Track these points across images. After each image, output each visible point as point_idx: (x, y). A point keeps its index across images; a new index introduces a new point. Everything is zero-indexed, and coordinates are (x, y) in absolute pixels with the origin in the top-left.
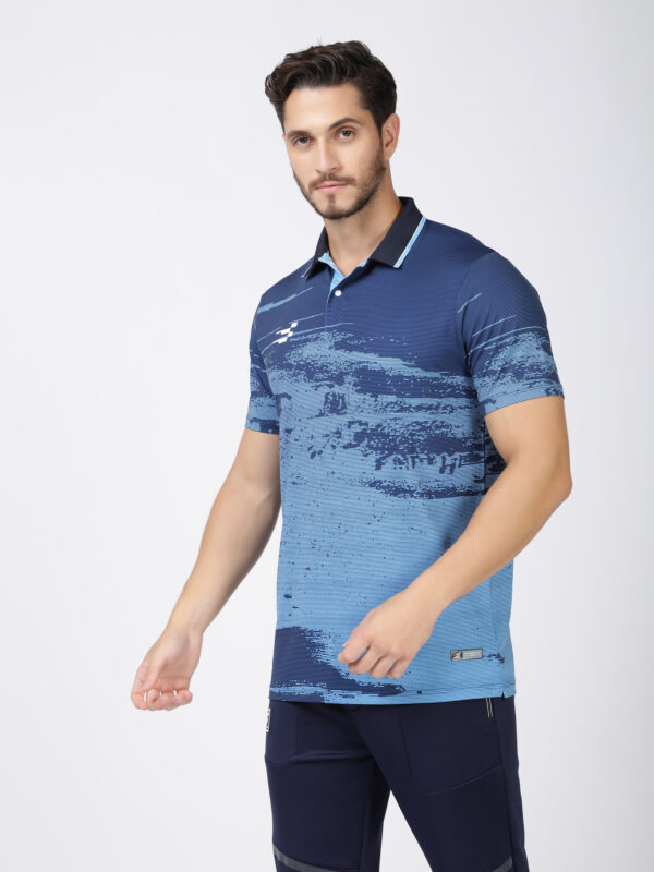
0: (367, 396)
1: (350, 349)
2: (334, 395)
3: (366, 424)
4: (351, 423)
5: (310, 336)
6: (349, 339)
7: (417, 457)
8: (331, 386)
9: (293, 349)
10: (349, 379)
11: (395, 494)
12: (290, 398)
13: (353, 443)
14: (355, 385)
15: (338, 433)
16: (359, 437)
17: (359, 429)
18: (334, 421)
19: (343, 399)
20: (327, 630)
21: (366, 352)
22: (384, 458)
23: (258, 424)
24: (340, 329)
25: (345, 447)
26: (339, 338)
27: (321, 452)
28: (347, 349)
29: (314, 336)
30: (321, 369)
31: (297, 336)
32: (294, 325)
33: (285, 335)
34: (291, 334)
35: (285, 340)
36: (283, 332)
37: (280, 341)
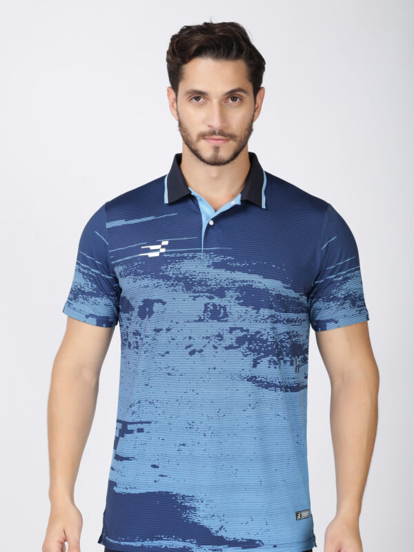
0: (250, 309)
1: (233, 269)
2: (214, 305)
3: (248, 331)
4: (232, 330)
5: (186, 255)
6: (229, 261)
7: (283, 359)
8: (211, 298)
9: (170, 263)
10: (229, 293)
11: (266, 387)
12: (164, 303)
13: (235, 345)
14: (238, 298)
15: (220, 337)
16: (240, 341)
17: (241, 334)
18: (214, 327)
19: (225, 309)
20: (199, 495)
21: (250, 273)
22: (259, 358)
23: (94, 320)
24: (218, 253)
25: (227, 348)
26: (218, 259)
27: (201, 351)
28: (227, 270)
29: (191, 255)
30: (200, 283)
31: (171, 253)
32: (165, 243)
33: (156, 251)
34: (163, 250)
35: (157, 254)
36: (152, 247)
37: (151, 255)
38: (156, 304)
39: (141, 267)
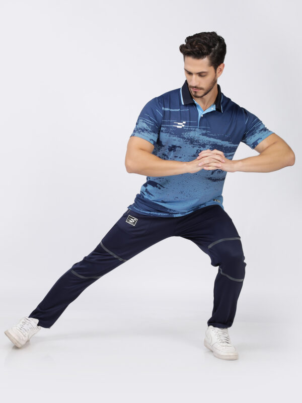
1: (210, 137)
2: (200, 150)
5: (192, 129)
6: (209, 133)
8: (200, 147)
9: (186, 132)
10: (207, 146)
11: (215, 181)
12: (181, 148)
14: (210, 148)
21: (217, 139)
24: (204, 129)
26: (204, 132)
28: (207, 137)
29: (194, 129)
30: (196, 141)
31: (187, 128)
32: (184, 123)
33: (181, 125)
34: (183, 126)
35: (181, 127)
36: (179, 124)
37: (178, 127)
38: (177, 148)
39: (174, 131)
